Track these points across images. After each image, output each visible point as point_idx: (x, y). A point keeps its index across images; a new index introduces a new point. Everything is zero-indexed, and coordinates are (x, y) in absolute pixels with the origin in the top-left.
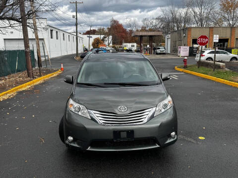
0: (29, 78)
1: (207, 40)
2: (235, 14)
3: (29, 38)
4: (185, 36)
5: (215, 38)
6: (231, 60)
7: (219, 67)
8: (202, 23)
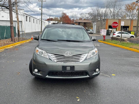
0: (12, 42)
1: (117, 25)
2: (133, 13)
3: (13, 20)
4: (104, 24)
5: (122, 24)
6: (131, 37)
7: (124, 40)
8: (114, 17)
